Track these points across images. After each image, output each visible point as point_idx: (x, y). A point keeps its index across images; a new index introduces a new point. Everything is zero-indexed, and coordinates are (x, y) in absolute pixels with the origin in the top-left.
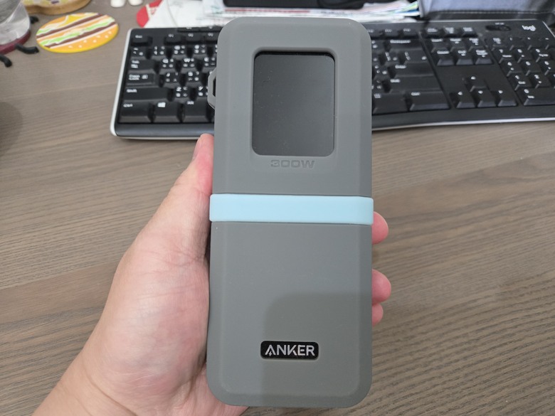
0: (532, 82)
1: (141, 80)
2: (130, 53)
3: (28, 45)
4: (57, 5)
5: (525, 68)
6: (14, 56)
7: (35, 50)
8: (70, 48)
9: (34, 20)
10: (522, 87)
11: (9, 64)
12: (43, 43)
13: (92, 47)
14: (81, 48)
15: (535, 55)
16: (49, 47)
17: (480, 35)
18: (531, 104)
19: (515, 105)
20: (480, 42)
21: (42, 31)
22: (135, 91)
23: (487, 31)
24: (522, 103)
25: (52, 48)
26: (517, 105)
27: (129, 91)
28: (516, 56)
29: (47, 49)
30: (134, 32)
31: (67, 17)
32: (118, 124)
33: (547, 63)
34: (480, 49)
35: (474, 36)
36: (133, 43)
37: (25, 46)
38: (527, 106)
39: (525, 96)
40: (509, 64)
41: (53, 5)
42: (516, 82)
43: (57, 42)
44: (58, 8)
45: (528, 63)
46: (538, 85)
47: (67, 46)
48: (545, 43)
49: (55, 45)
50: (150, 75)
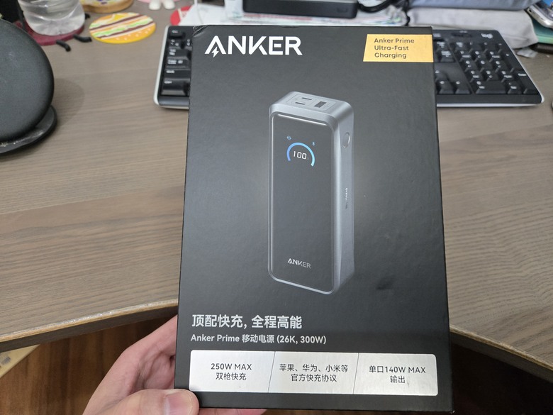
0: (485, 77)
1: (177, 64)
2: (168, 44)
3: (83, 35)
4: (105, 5)
5: (479, 66)
6: (72, 43)
7: (89, 40)
8: (117, 40)
9: (87, 16)
10: (476, 80)
11: (68, 49)
12: (95, 34)
13: (134, 40)
14: (126, 40)
15: (489, 57)
16: (100, 37)
17: (447, 40)
18: (482, 92)
19: (468, 92)
20: (446, 45)
21: (94, 25)
22: (173, 72)
23: (452, 37)
24: (475, 91)
25: (103, 39)
26: (471, 93)
27: (168, 72)
28: (474, 57)
29: (99, 39)
30: (170, 29)
31: (114, 15)
32: (160, 96)
33: (497, 63)
34: (446, 50)
35: (441, 40)
36: (170, 37)
37: (80, 36)
38: (479, 94)
39: (477, 86)
40: (467, 62)
41: (102, 5)
42: (471, 76)
43: (107, 35)
44: (106, 8)
45: (482, 62)
46: (488, 79)
47: (114, 39)
48: (498, 48)
49: (105, 36)
50: (184, 61)
